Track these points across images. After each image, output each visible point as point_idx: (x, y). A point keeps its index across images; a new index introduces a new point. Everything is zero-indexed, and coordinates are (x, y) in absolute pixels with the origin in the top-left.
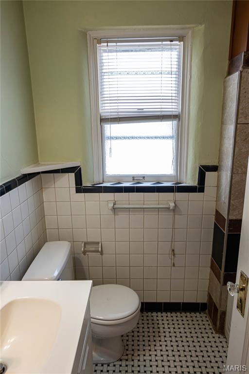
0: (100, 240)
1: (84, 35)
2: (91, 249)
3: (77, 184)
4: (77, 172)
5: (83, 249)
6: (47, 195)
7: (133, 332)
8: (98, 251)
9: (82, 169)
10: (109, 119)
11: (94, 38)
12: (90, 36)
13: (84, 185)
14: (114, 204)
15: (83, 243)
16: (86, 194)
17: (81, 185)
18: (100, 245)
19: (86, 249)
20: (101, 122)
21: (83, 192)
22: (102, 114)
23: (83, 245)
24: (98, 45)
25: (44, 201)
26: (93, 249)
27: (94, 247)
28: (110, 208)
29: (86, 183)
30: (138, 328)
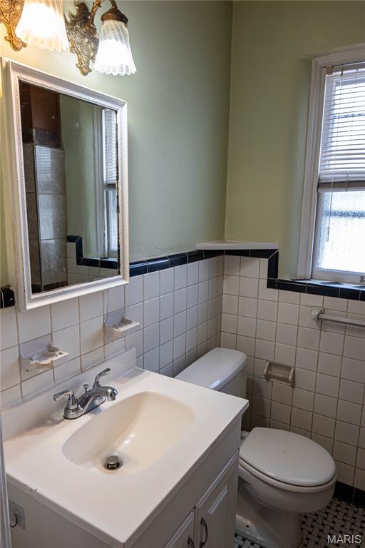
0: (292, 364)
1: (307, 64)
2: (277, 374)
3: (269, 275)
4: (272, 257)
5: (265, 371)
6: (229, 285)
7: (316, 515)
8: (287, 381)
9: (279, 254)
10: (331, 183)
11: (323, 66)
12: (317, 63)
13: (280, 277)
14: (321, 312)
15: (268, 363)
16: (281, 291)
17: (276, 277)
18: (292, 371)
19: (270, 372)
20: (318, 188)
21: (278, 288)
22: (321, 176)
23: (267, 365)
24: (327, 75)
25: (224, 292)
26: (281, 375)
27: (282, 373)
28: (313, 317)
29: (283, 275)
30: (327, 513)
